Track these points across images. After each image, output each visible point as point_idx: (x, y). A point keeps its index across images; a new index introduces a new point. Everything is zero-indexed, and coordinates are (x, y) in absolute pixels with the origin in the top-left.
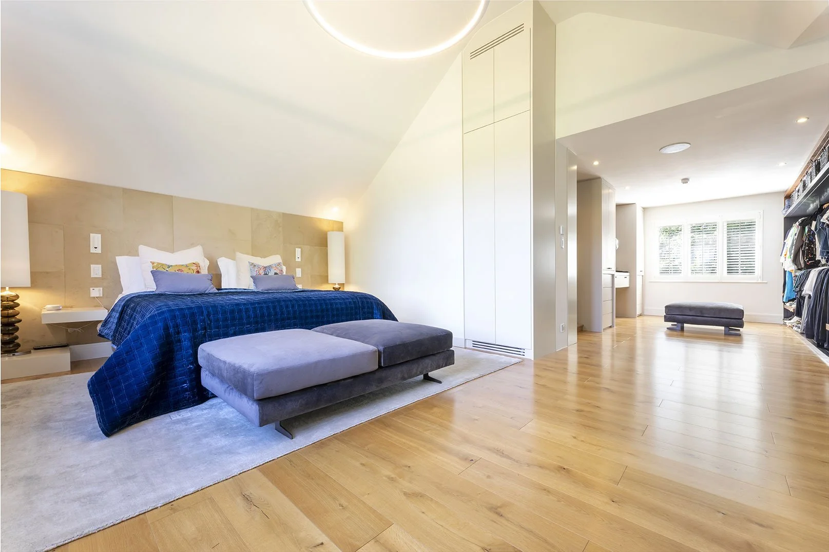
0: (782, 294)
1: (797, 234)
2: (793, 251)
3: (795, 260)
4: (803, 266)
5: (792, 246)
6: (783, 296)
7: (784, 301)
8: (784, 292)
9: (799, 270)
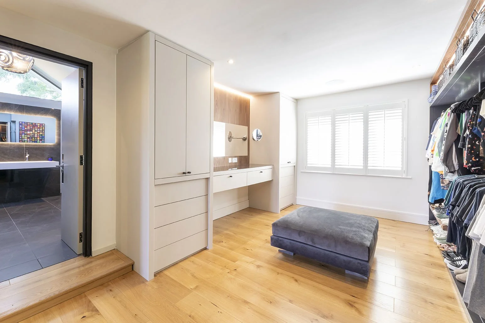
0: (428, 193)
1: (449, 125)
2: (443, 148)
3: (446, 160)
4: (457, 168)
5: (441, 140)
6: (429, 196)
7: (430, 201)
8: (429, 190)
9: (453, 172)
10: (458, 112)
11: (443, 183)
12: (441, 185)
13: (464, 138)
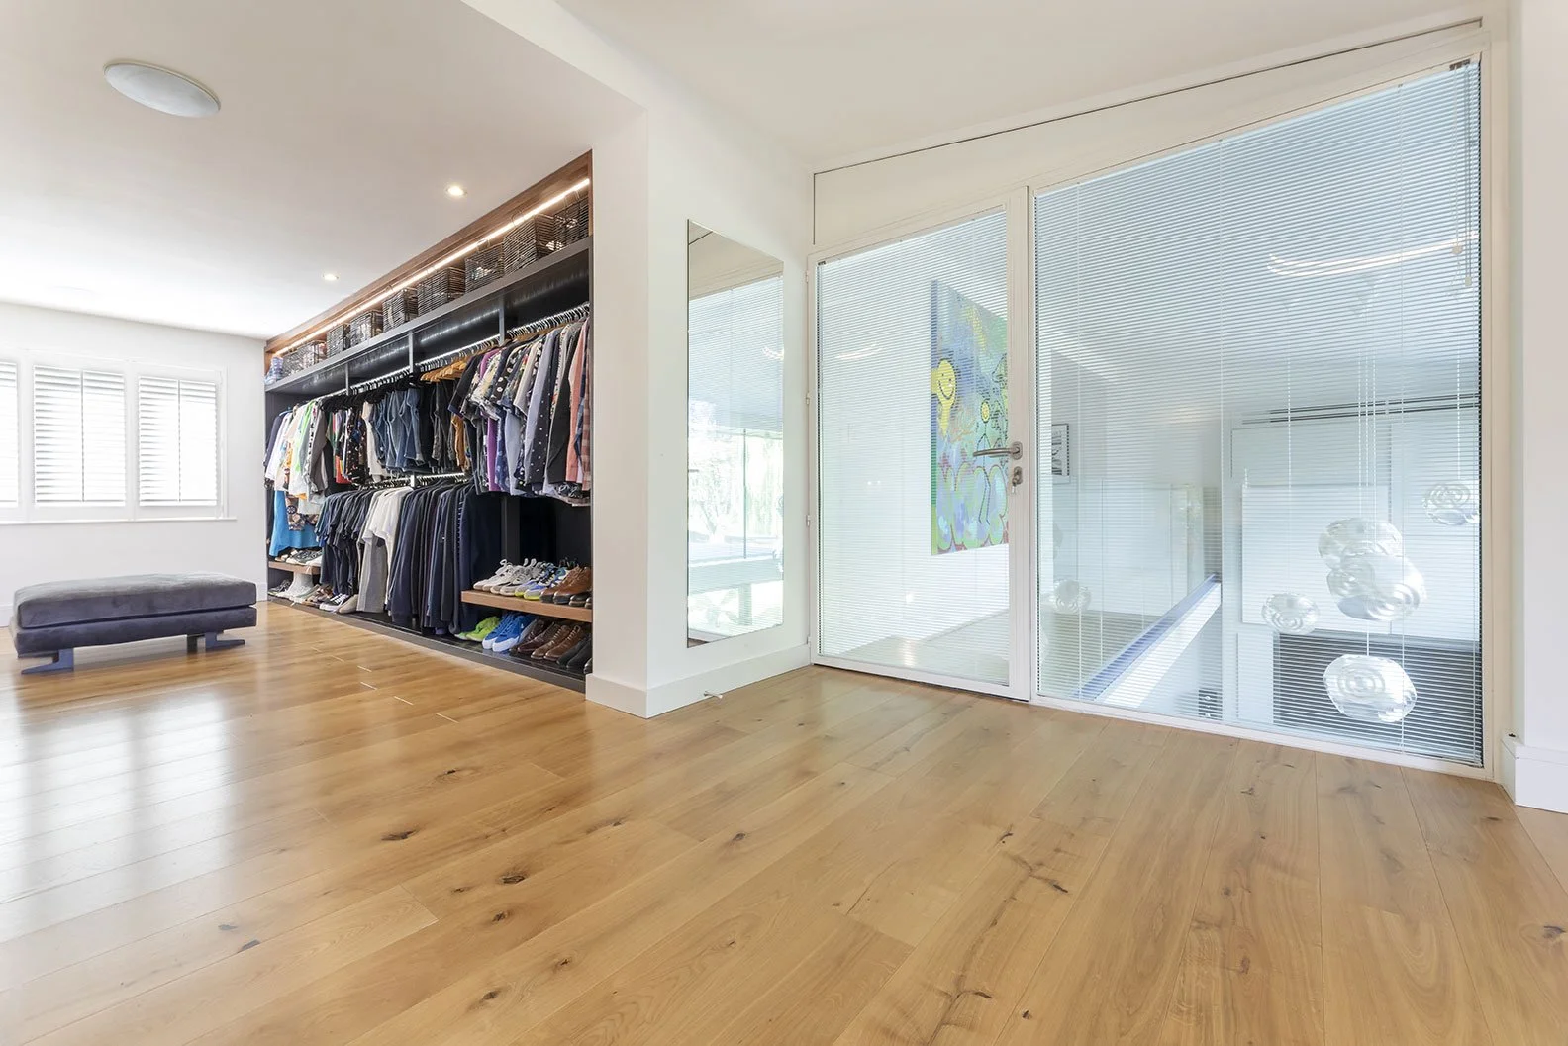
1: (316, 426)
2: (308, 458)
3: (314, 475)
6: (268, 546)
7: (270, 551)
8: (269, 536)
9: (319, 493)
10: (328, 408)
11: (292, 520)
12: (290, 523)
13: (340, 445)
